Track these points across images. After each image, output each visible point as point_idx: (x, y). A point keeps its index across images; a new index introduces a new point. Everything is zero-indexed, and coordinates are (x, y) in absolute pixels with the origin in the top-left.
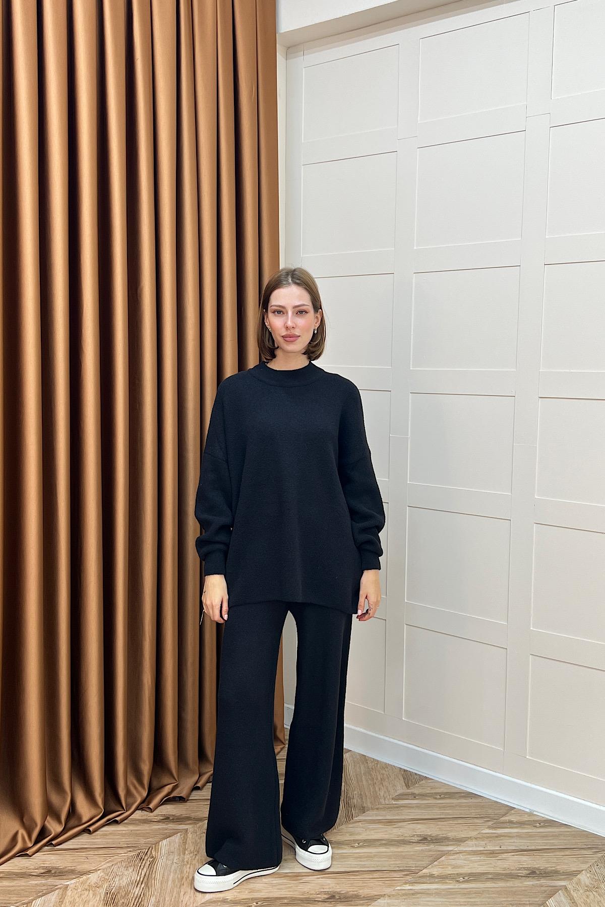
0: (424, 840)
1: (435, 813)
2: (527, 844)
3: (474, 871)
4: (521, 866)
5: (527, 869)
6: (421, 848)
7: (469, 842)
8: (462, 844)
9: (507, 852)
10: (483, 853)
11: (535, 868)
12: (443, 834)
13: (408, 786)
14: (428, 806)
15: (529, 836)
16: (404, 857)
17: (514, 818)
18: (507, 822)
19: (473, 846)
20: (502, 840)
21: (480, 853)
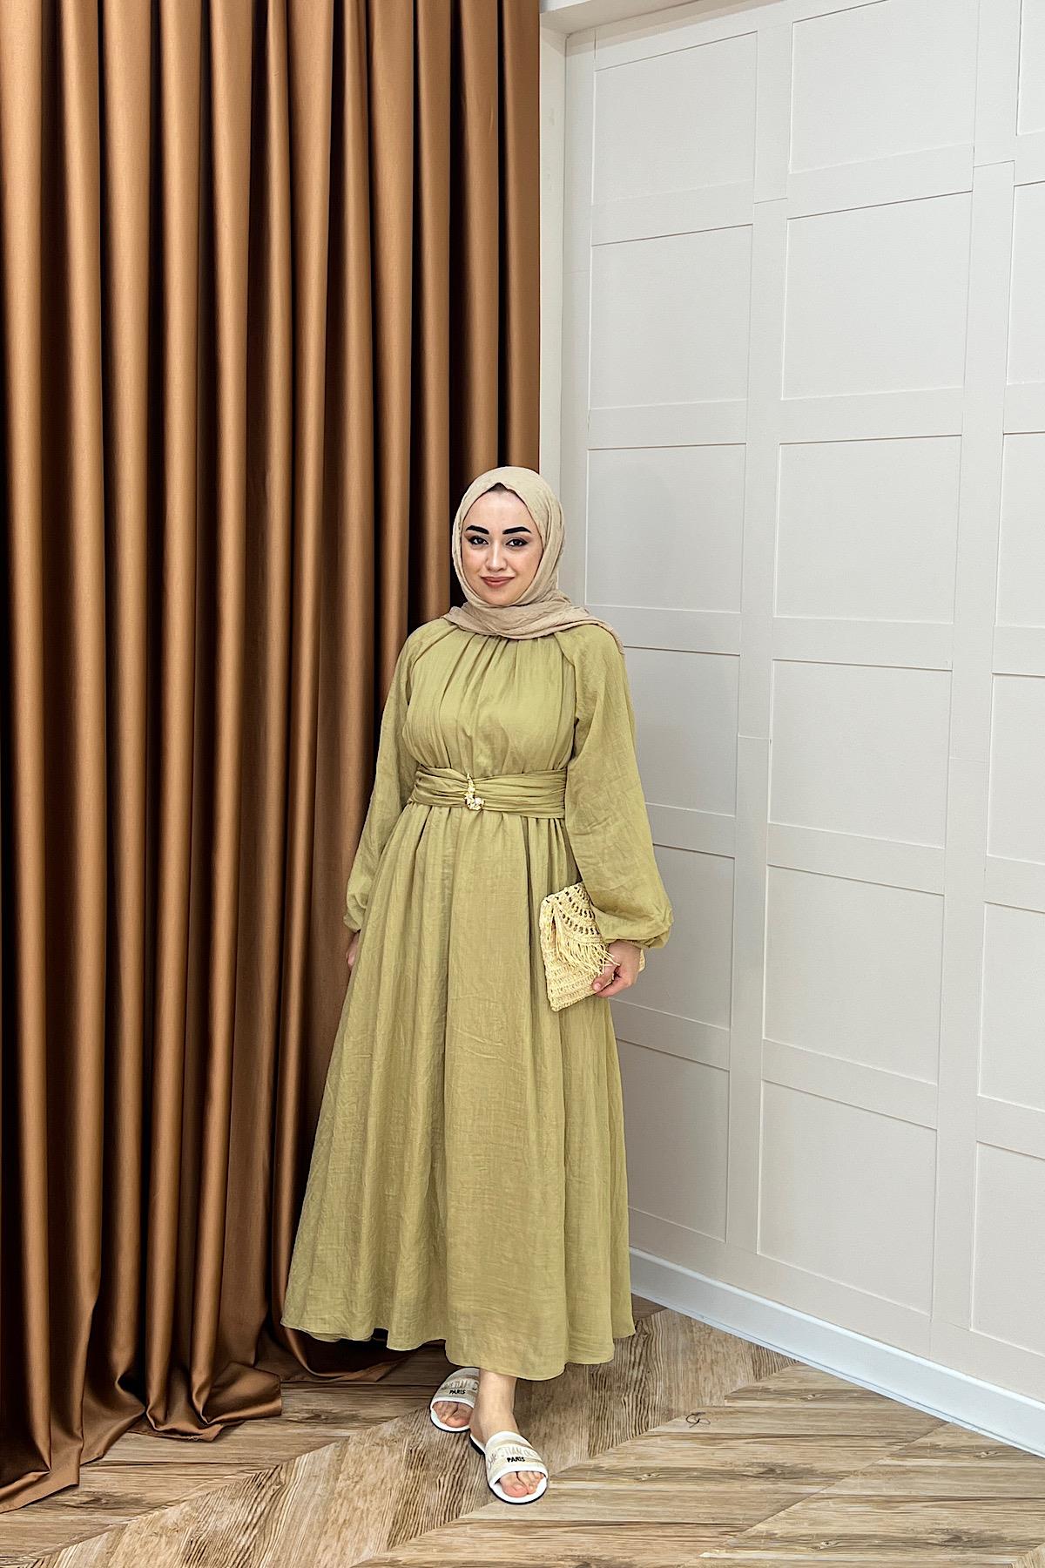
0: (770, 1472)
1: (800, 1426)
2: (956, 1487)
3: (848, 1531)
4: (937, 1527)
5: (947, 1532)
6: (759, 1487)
7: (850, 1481)
8: (837, 1483)
9: (915, 1500)
10: (872, 1501)
11: (960, 1531)
12: (806, 1464)
13: (758, 1376)
14: (789, 1414)
15: (963, 1473)
16: (727, 1502)
17: (941, 1440)
18: (927, 1448)
19: (854, 1488)
20: (911, 1478)
21: (867, 1500)
